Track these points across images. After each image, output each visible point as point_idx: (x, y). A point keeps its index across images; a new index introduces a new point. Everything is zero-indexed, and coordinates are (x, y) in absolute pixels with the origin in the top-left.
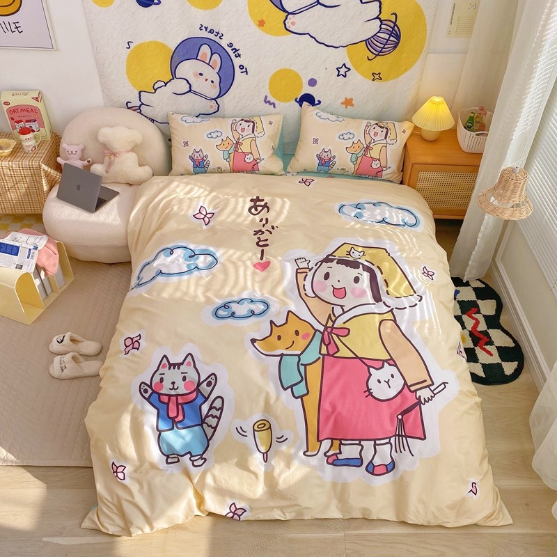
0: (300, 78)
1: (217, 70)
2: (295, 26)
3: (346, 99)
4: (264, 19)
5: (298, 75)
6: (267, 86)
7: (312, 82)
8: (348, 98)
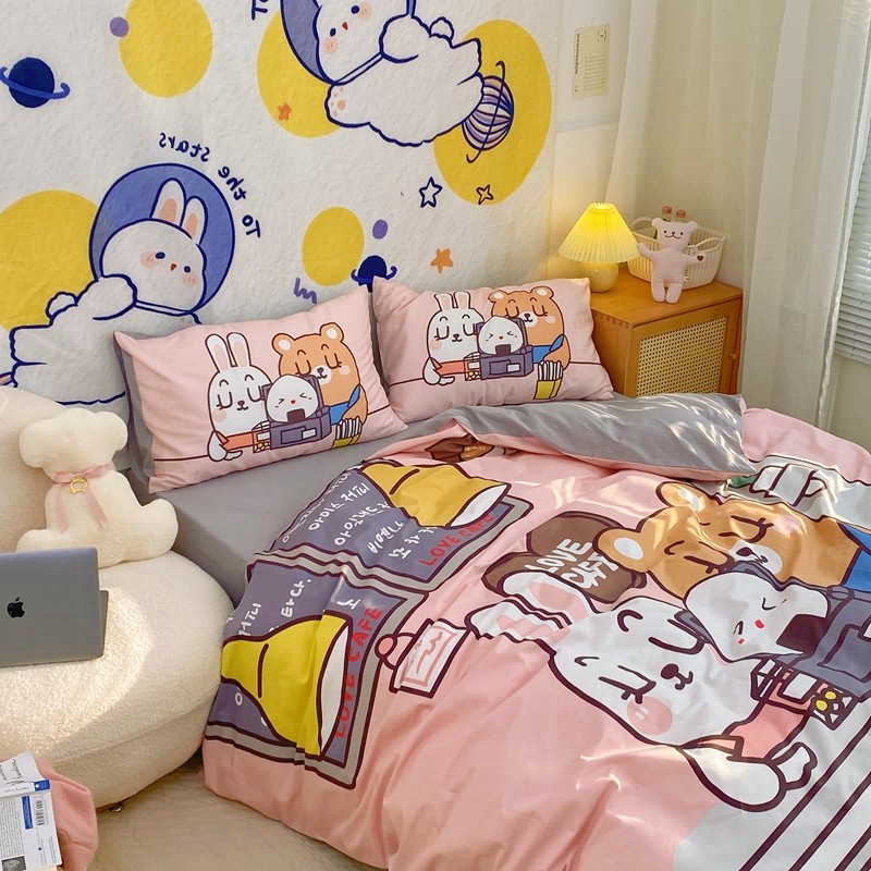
0: (359, 225)
1: (197, 239)
2: (345, 111)
3: (438, 251)
4: (289, 102)
5: (355, 218)
6: (299, 256)
7: (380, 229)
8: (442, 251)
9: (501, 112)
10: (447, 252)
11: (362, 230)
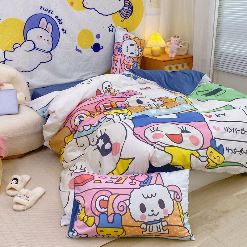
1: (50, 33)
4: (73, 1)
5: (91, 32)
6: (77, 41)
7: (98, 36)
9: (129, 9)
11: (93, 36)
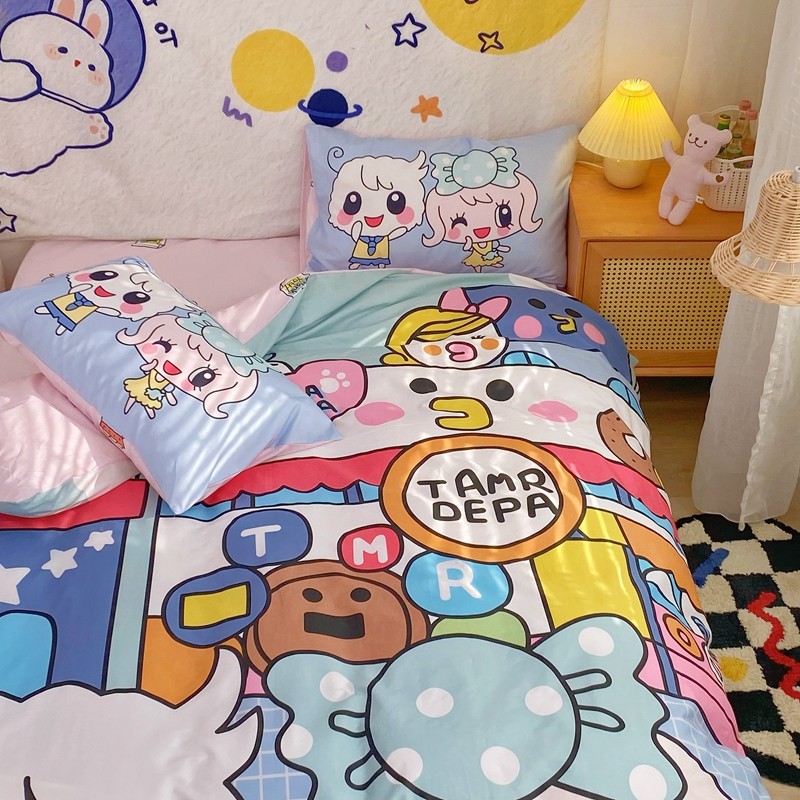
0: (307, 52)
1: (101, 39)
3: (422, 99)
5: (301, 46)
6: (228, 75)
7: (337, 62)
8: (427, 98)
10: (435, 100)
11: (311, 59)
